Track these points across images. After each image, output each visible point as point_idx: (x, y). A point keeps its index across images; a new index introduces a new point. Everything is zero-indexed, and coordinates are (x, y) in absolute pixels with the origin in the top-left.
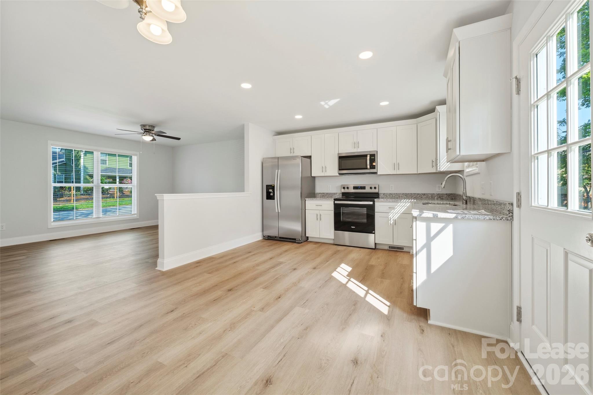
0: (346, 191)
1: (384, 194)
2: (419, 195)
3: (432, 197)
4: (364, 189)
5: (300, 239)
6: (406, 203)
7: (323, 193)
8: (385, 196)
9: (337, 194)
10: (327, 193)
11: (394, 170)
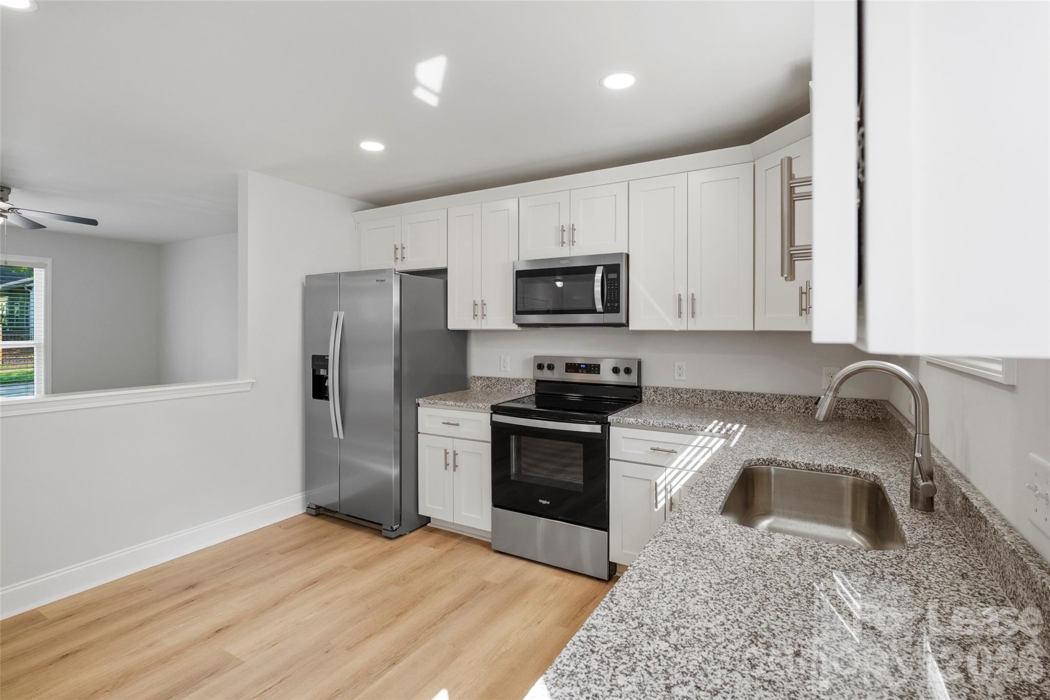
0: (546, 375)
1: (656, 390)
2: (763, 401)
3: (807, 409)
4: (594, 373)
5: (395, 527)
6: (713, 437)
7: (488, 378)
8: (660, 397)
9: (525, 383)
10: (498, 379)
11: (680, 317)
